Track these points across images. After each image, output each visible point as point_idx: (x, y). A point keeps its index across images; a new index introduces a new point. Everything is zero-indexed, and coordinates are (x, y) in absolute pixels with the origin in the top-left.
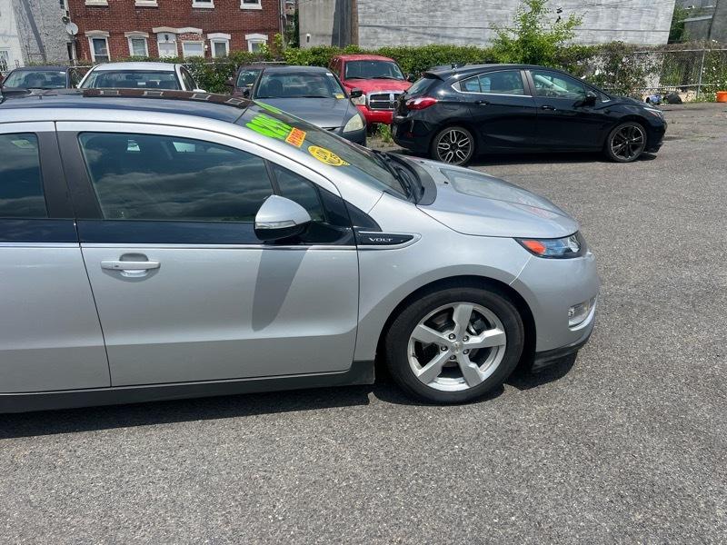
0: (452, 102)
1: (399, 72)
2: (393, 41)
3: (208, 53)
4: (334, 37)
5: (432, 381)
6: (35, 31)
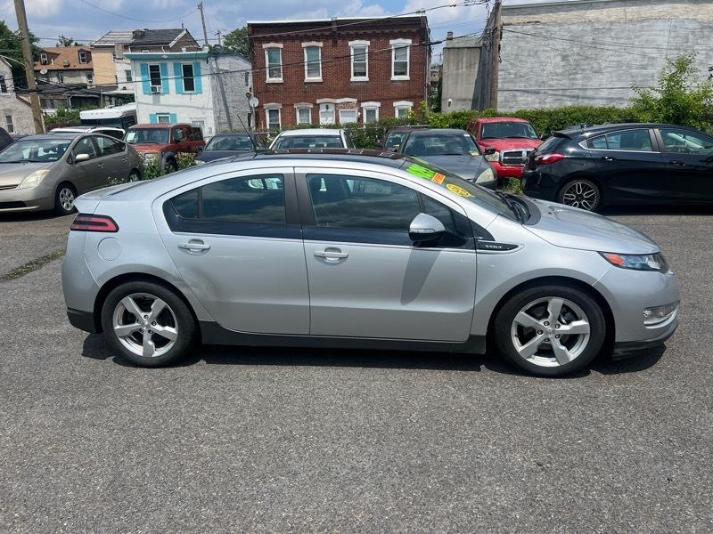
0: (579, 158)
1: (533, 132)
2: (531, 103)
3: (360, 119)
4: (475, 101)
5: (530, 357)
6: (226, 105)
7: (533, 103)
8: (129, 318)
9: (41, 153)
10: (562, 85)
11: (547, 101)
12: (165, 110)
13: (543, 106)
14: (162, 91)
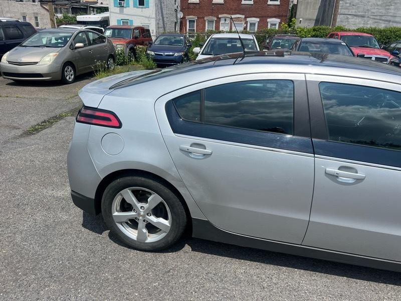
3: (245, 29)
4: (317, 21)
6: (162, 16)
7: (359, 23)
8: (126, 206)
9: (54, 41)
10: (381, 12)
11: (369, 23)
12: (126, 18)
13: (366, 26)
14: (125, 5)
